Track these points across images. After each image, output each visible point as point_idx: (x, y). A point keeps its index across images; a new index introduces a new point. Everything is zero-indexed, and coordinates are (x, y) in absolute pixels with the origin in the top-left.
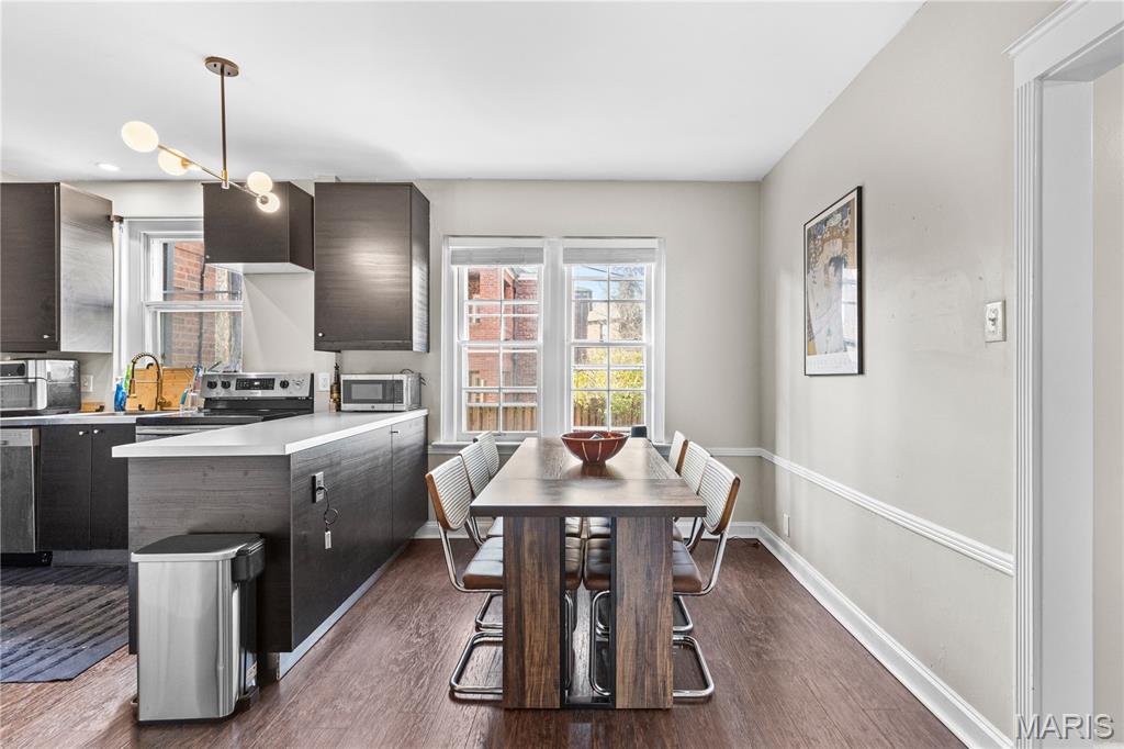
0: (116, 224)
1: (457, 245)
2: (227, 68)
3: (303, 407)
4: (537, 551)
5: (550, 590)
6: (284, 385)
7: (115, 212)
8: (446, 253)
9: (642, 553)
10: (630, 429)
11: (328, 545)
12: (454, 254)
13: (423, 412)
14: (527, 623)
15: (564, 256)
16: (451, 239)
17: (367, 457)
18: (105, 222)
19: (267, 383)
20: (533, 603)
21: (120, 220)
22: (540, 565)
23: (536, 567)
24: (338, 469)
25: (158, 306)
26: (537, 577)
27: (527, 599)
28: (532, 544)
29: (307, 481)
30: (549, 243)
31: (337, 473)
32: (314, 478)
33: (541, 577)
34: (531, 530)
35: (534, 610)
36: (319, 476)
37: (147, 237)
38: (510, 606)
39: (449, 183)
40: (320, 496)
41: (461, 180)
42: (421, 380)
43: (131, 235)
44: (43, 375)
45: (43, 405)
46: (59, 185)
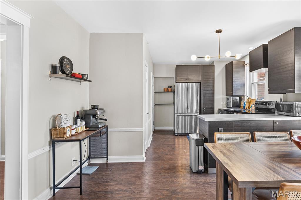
0: (246, 66)
2: (220, 31)
6: (269, 104)
18: (243, 66)
19: (266, 104)
21: (247, 64)
24: (232, 129)
25: (256, 83)
29: (216, 129)
32: (219, 129)
36: (221, 129)
44: (232, 100)
45: (232, 106)
46: (232, 61)
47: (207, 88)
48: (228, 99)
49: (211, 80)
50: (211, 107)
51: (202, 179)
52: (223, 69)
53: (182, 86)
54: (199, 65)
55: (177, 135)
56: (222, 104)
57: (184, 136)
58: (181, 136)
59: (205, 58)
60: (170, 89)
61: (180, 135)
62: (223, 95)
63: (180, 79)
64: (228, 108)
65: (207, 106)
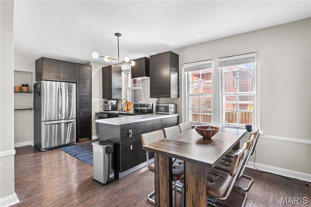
0: (122, 72)
1: (186, 66)
2: (119, 35)
3: (150, 112)
4: (163, 164)
5: (166, 178)
6: (147, 106)
7: (122, 69)
8: (183, 69)
9: (194, 175)
10: (245, 125)
11: (132, 148)
12: (185, 69)
13: (177, 115)
14: (161, 186)
15: (219, 64)
16: (184, 65)
17: (150, 127)
18: (120, 72)
19: (144, 106)
20: (162, 180)
21: (123, 71)
22: (164, 169)
23: (163, 169)
24: (138, 129)
25: (130, 88)
26: (163, 172)
27: (160, 179)
28: (161, 162)
29: (127, 132)
30: (214, 61)
31: (137, 130)
32: (128, 131)
33: (164, 173)
34: (161, 157)
35: (162, 183)
36: (130, 131)
37: (128, 74)
38: (156, 179)
39: (183, 48)
40: (130, 136)
41: (187, 47)
42: (176, 106)
43: (125, 74)
44: (110, 103)
45: (110, 109)
46: (111, 65)
47: (84, 90)
48: (106, 102)
49: (88, 82)
50: (88, 111)
51: (118, 187)
52: (100, 71)
53: (51, 86)
54: (74, 63)
55: (45, 150)
56: (99, 107)
57: (56, 150)
58: (52, 151)
59: (105, 58)
60: (25, 89)
61: (48, 150)
62: (100, 98)
63: (48, 76)
64: (105, 111)
65: (84, 110)
